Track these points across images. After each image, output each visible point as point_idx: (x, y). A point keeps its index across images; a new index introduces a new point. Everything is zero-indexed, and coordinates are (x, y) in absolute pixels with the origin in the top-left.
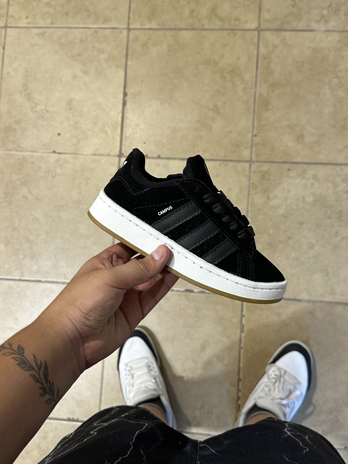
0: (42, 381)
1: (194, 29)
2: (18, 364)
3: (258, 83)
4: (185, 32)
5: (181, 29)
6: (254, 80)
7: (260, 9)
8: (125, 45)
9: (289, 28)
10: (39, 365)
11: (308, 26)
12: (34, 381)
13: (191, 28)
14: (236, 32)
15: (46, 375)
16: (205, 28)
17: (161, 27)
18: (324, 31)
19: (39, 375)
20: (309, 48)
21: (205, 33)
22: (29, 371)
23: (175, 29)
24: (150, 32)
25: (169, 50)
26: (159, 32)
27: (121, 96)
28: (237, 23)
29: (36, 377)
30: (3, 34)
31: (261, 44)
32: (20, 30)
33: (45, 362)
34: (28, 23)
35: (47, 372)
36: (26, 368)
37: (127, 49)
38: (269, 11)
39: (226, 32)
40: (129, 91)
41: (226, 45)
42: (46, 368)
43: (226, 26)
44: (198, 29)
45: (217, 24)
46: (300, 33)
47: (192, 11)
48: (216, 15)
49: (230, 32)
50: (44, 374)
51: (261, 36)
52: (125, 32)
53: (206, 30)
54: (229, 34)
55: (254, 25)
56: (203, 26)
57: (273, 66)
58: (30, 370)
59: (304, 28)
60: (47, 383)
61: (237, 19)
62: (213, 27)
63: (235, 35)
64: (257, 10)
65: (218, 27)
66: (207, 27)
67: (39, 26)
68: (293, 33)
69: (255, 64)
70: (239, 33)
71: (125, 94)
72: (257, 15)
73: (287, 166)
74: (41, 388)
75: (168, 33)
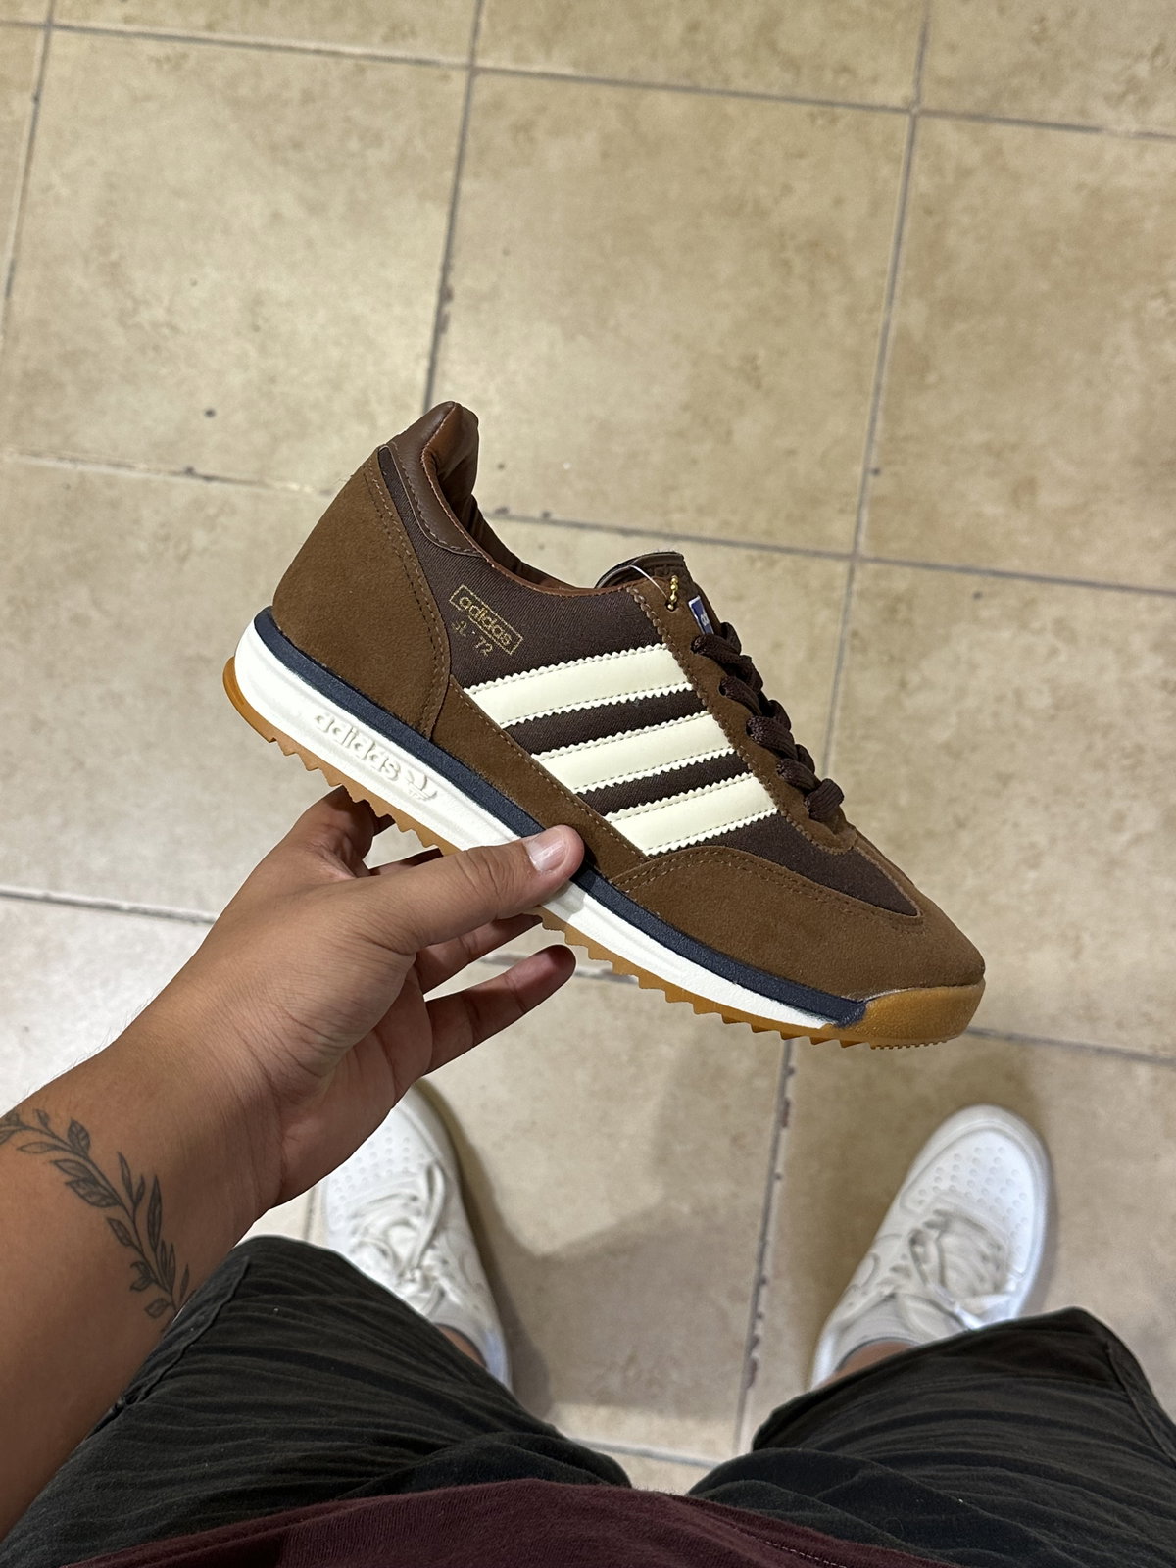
0: (140, 1243)
1: (694, 90)
2: (67, 1184)
3: (898, 291)
4: (664, 97)
5: (648, 86)
6: (885, 283)
7: (924, 40)
8: (457, 123)
9: (1016, 115)
10: (135, 1188)
11: (1083, 112)
12: (118, 1242)
13: (685, 83)
14: (839, 110)
15: (154, 1223)
16: (732, 87)
17: (582, 73)
18: (1135, 133)
19: (134, 1222)
20: (1080, 187)
21: (732, 107)
22: (102, 1207)
23: (629, 84)
24: (548, 86)
25: (605, 155)
26: (574, 89)
27: (432, 299)
28: (842, 81)
29: (126, 1229)
30: (39, 48)
31: (917, 160)
32: (99, 41)
33: (156, 1182)
34: (127, 20)
35: (160, 1213)
36: (94, 1199)
37: (463, 138)
38: (952, 48)
39: (805, 108)
40: (459, 284)
41: (801, 155)
42: (157, 1198)
43: (805, 89)
44: (708, 92)
45: (777, 78)
46: (1053, 134)
47: (693, 27)
48: (773, 47)
49: (816, 109)
50: (149, 1222)
51: (921, 135)
52: (459, 81)
53: (736, 94)
54: (813, 117)
55: (897, 94)
56: (727, 80)
57: (951, 238)
58: (108, 1205)
59: (1067, 120)
60: (154, 1249)
61: (844, 69)
62: (760, 89)
63: (833, 120)
64: (914, 44)
65: (775, 91)
66: (740, 84)
67: (163, 31)
68: (1030, 131)
69: (894, 228)
70: (847, 116)
71: (445, 295)
72: (913, 59)
73: (972, 583)
74: (135, 1265)
75: (606, 94)
